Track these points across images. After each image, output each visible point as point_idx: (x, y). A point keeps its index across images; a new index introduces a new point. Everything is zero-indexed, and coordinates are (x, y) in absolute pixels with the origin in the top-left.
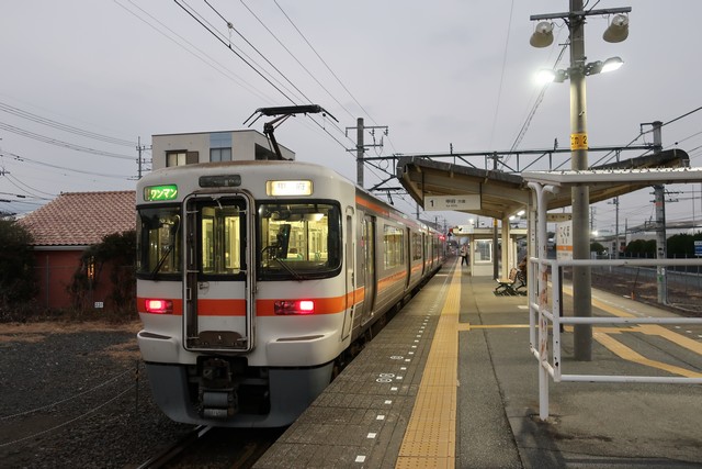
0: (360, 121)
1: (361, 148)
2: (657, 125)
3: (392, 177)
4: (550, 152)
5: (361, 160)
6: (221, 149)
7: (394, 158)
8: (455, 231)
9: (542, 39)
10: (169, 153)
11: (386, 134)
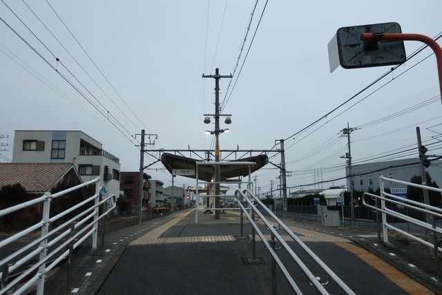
0: (143, 131)
1: (143, 144)
2: (282, 141)
3: (159, 160)
4: (236, 151)
5: (143, 151)
6: (59, 141)
7: (160, 151)
8: (190, 188)
9: (207, 121)
10: (25, 142)
11: (156, 138)
